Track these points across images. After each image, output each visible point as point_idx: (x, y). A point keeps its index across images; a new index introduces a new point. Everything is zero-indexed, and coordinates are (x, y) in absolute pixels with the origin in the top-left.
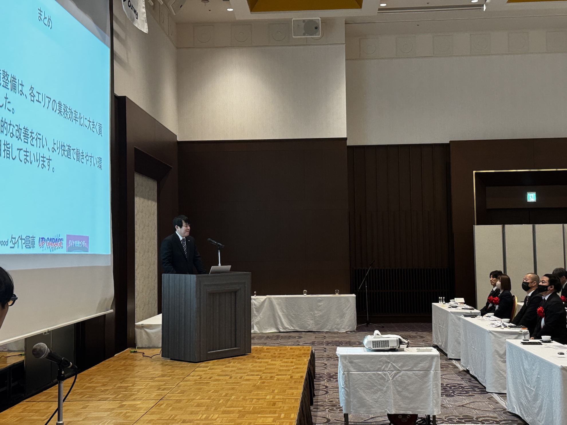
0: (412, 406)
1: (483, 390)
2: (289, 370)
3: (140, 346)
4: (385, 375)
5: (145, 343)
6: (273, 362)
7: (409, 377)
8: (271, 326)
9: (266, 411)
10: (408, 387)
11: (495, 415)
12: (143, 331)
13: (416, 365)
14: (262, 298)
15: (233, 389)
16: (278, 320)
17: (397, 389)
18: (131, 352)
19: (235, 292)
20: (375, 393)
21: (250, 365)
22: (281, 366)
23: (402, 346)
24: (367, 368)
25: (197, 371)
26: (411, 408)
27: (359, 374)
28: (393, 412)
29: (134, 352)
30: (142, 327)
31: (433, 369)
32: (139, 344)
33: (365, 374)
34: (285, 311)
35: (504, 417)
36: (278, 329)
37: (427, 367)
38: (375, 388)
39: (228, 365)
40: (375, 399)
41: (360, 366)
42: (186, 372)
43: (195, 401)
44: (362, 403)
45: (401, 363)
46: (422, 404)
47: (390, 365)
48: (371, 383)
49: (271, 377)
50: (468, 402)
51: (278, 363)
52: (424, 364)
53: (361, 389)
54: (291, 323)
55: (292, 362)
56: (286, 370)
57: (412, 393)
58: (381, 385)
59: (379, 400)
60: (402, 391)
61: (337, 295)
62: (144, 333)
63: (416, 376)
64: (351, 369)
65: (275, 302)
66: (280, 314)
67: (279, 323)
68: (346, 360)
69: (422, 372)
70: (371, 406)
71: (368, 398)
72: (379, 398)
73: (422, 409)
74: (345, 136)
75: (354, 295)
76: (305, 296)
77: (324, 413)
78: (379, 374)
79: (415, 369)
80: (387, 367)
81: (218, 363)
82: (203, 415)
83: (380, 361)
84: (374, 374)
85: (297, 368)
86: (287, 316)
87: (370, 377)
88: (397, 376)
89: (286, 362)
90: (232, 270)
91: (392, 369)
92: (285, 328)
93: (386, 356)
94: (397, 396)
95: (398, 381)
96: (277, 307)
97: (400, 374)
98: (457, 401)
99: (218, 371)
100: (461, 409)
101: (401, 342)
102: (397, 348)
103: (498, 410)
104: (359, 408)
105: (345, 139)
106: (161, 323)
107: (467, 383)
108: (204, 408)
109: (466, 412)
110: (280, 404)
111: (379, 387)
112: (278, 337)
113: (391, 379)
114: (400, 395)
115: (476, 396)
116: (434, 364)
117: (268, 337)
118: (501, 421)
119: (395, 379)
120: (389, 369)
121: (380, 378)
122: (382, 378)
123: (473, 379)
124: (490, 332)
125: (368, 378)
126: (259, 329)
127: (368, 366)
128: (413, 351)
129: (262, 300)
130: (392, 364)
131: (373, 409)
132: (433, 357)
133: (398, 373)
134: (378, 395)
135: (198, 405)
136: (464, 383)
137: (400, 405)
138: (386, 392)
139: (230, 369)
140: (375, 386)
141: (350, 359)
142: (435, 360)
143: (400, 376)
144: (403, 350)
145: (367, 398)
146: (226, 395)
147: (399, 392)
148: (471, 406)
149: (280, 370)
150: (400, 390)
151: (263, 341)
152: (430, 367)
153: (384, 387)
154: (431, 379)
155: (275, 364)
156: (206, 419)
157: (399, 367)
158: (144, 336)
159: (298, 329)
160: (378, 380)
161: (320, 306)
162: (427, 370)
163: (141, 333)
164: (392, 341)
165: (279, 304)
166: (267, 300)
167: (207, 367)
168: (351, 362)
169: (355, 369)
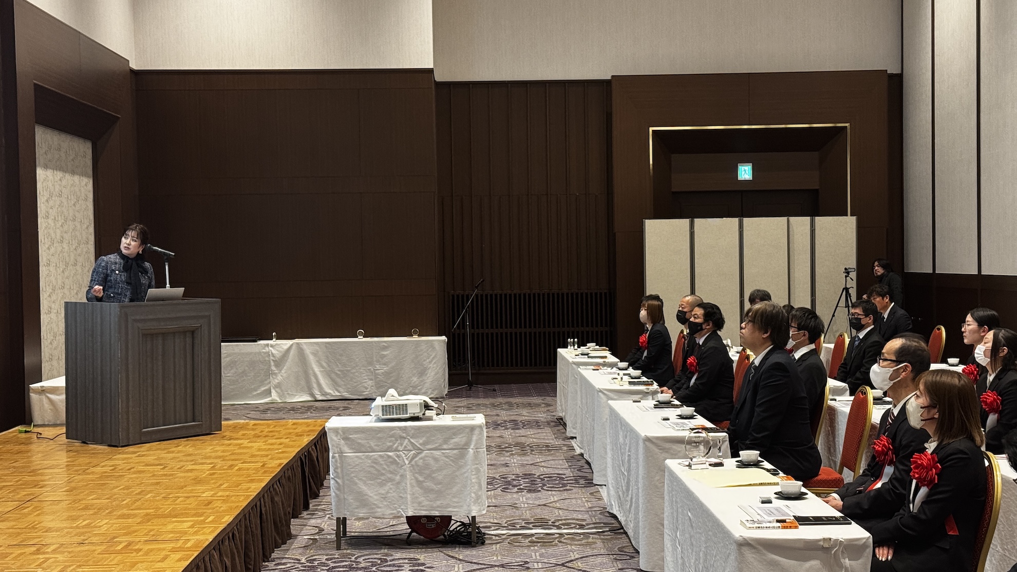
0: (438, 503)
1: (590, 483)
2: (267, 456)
3: (39, 423)
4: (398, 456)
5: (49, 417)
6: (250, 444)
7: (436, 460)
8: (302, 390)
9: (188, 514)
10: (434, 475)
11: (586, 516)
12: (43, 397)
13: (446, 441)
14: (286, 344)
15: (158, 483)
16: (313, 379)
17: (416, 479)
18: (21, 432)
19: (193, 332)
20: (382, 485)
21: (209, 449)
22: (259, 450)
23: (428, 413)
24: (370, 447)
25: (116, 459)
26: (438, 507)
27: (357, 457)
28: (410, 514)
29: (26, 432)
30: (43, 391)
31: (472, 446)
32: (37, 417)
33: (367, 457)
34: (324, 364)
35: (598, 518)
36: (312, 395)
37: (463, 443)
38: (383, 478)
39: (174, 449)
40: (383, 495)
41: (359, 443)
42: (95, 461)
43: (84, 502)
44: (363, 501)
45: (424, 439)
46: (455, 500)
47: (406, 441)
48: (377, 470)
49: (231, 466)
50: (556, 499)
51: (259, 444)
52: (458, 440)
53: (361, 479)
54: (335, 385)
55: (281, 444)
56: (262, 456)
57: (440, 483)
58: (391, 473)
59: (389, 495)
60: (424, 481)
61: (415, 338)
62: (45, 400)
63: (446, 457)
64: (346, 449)
65: (308, 351)
66: (317, 370)
67: (315, 386)
68: (336, 436)
69: (455, 452)
70: (375, 504)
71: (372, 493)
72: (388, 492)
73: (455, 507)
74: (431, 66)
75: (444, 338)
76: (360, 339)
77: (319, 521)
78: (389, 457)
79: (445, 447)
80: (402, 445)
81: (158, 447)
82: (84, 520)
83: (391, 436)
84: (380, 456)
85: (283, 452)
86: (329, 374)
87: (375, 462)
88: (416, 459)
89: (272, 444)
90: (185, 295)
91: (410, 447)
92: (325, 394)
93: (400, 428)
94: (417, 488)
95: (418, 466)
96: (311, 359)
97: (423, 455)
98: (540, 498)
99: (150, 459)
100: (538, 510)
101: (427, 407)
102: (421, 415)
103: (596, 509)
104: (357, 508)
105: (430, 71)
106: (64, 385)
107: (573, 472)
108: (91, 512)
109: (545, 514)
110: (218, 504)
111: (390, 476)
112: (309, 408)
113: (407, 462)
114: (421, 488)
115: (575, 490)
116: (475, 438)
117: (293, 409)
118: (588, 524)
119: (413, 463)
120: (405, 447)
121: (390, 462)
122: (394, 462)
123: (586, 466)
124: (600, 391)
125: (372, 462)
126: (280, 396)
127: (372, 444)
128: (447, 420)
129: (286, 347)
130: (409, 440)
131: (379, 510)
132: (472, 428)
133: (418, 453)
134: (387, 488)
135: (86, 508)
136: (568, 473)
137: (420, 503)
138: (398, 483)
139: (171, 455)
140: (383, 474)
141: (346, 433)
142: (477, 432)
143: (421, 459)
144: (430, 419)
145: (369, 493)
146: (139, 494)
147: (419, 483)
148: (558, 505)
149: (253, 456)
150: (421, 479)
151: (280, 415)
152: (467, 444)
153: (396, 475)
154: (470, 462)
155: (252, 447)
156: (88, 526)
157: (420, 444)
158: (47, 405)
159: (347, 395)
160: (387, 466)
161: (385, 356)
162: (464, 448)
163: (41, 400)
164: (413, 405)
165: (315, 354)
166: (294, 347)
167: (135, 453)
168: (346, 439)
169: (353, 449)
